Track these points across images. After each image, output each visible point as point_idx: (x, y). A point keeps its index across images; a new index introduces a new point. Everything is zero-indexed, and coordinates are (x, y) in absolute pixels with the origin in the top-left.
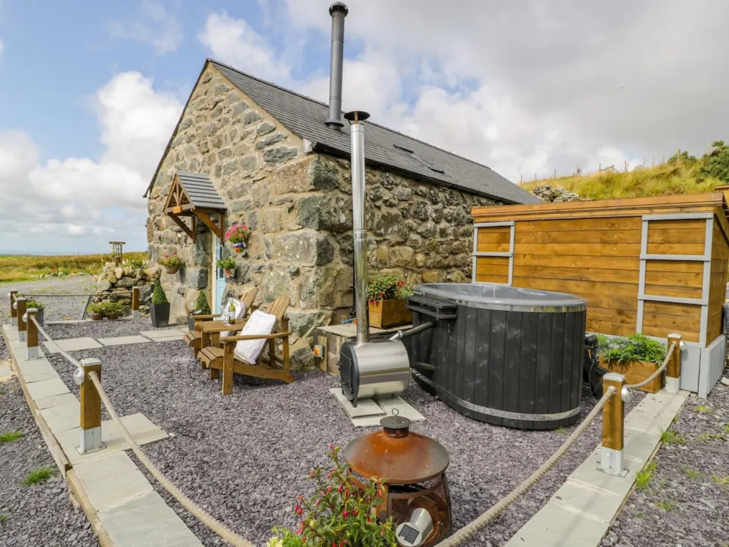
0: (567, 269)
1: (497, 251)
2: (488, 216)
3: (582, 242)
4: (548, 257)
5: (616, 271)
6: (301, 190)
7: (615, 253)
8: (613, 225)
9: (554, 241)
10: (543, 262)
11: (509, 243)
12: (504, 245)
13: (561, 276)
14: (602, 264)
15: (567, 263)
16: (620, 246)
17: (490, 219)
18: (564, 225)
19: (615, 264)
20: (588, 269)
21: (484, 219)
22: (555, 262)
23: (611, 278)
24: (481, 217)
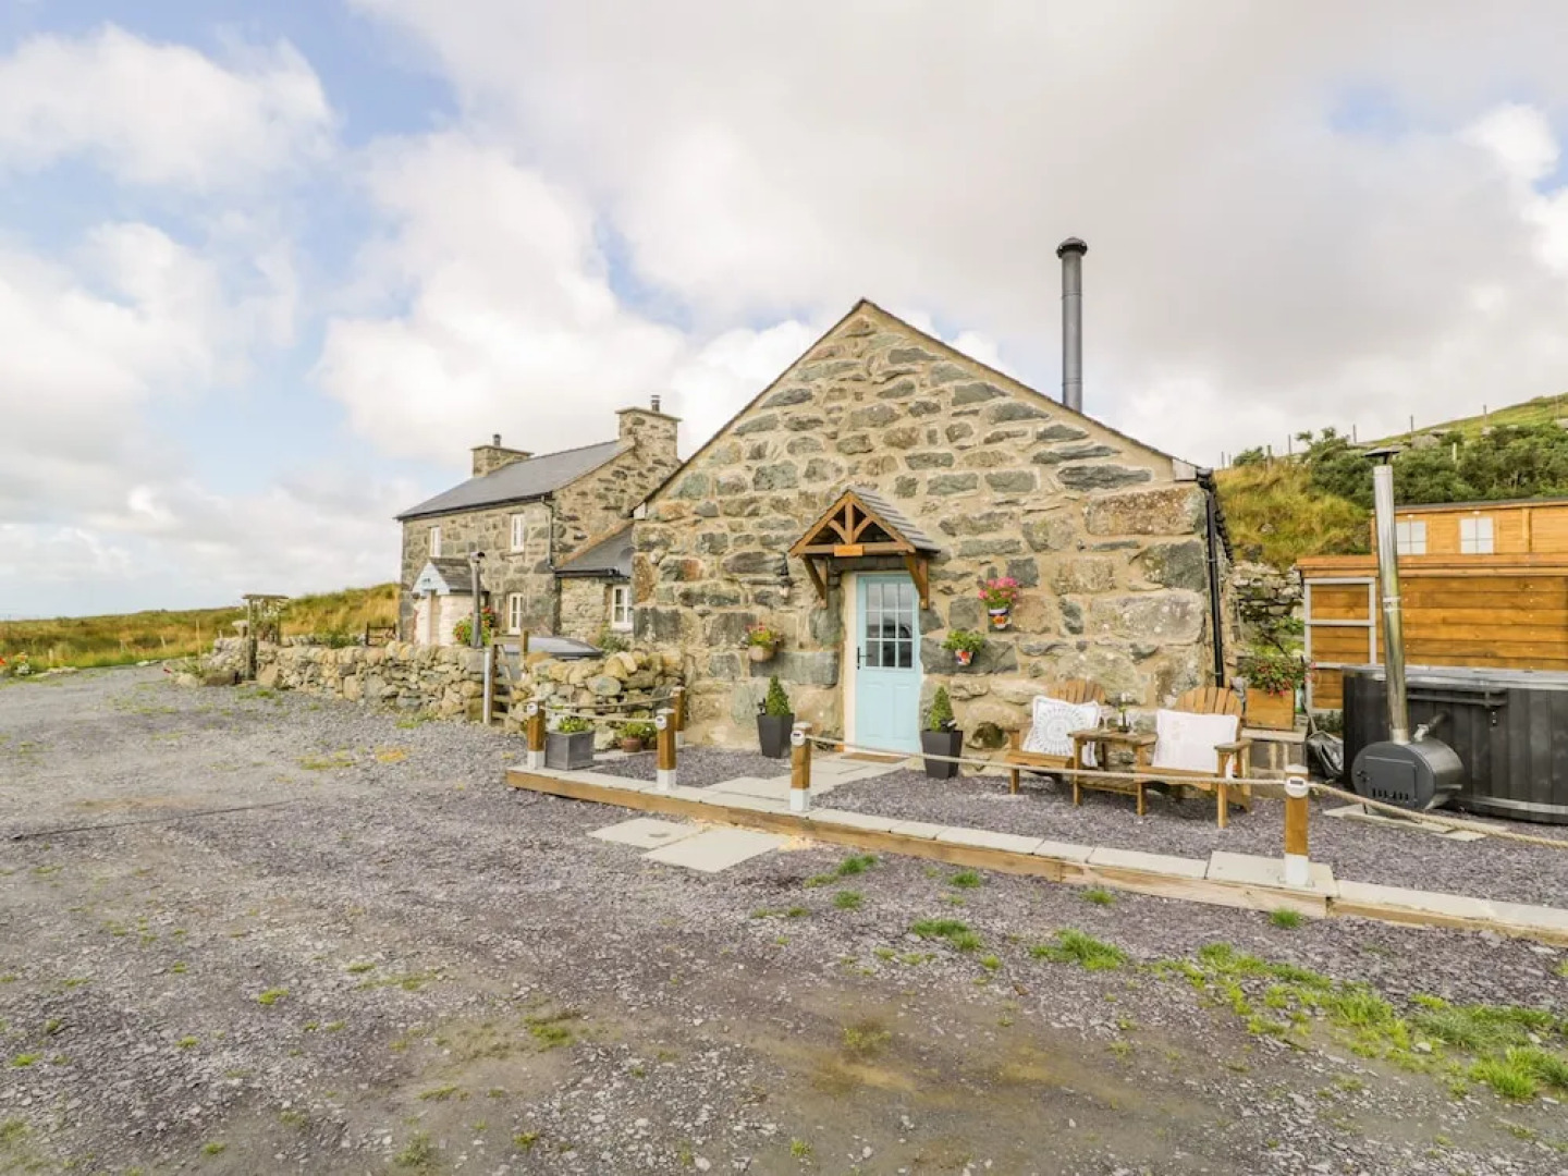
0: (1464, 642)
1: (1347, 618)
2: (1329, 569)
3: (1483, 607)
4: (1433, 625)
5: (1536, 643)
6: (1163, 531)
7: (1533, 622)
8: (1526, 586)
9: (1440, 606)
10: (1424, 633)
11: (1368, 606)
12: (1359, 611)
13: (1456, 652)
14: (1514, 634)
15: (1463, 633)
16: (1539, 613)
17: (1332, 573)
18: (1455, 585)
19: (1533, 635)
20: (1495, 641)
21: (1322, 573)
22: (1444, 633)
23: (1529, 652)
24: (1314, 569)
